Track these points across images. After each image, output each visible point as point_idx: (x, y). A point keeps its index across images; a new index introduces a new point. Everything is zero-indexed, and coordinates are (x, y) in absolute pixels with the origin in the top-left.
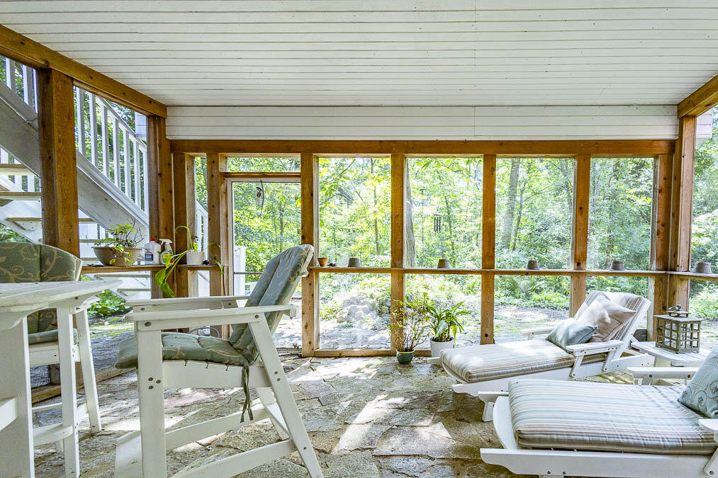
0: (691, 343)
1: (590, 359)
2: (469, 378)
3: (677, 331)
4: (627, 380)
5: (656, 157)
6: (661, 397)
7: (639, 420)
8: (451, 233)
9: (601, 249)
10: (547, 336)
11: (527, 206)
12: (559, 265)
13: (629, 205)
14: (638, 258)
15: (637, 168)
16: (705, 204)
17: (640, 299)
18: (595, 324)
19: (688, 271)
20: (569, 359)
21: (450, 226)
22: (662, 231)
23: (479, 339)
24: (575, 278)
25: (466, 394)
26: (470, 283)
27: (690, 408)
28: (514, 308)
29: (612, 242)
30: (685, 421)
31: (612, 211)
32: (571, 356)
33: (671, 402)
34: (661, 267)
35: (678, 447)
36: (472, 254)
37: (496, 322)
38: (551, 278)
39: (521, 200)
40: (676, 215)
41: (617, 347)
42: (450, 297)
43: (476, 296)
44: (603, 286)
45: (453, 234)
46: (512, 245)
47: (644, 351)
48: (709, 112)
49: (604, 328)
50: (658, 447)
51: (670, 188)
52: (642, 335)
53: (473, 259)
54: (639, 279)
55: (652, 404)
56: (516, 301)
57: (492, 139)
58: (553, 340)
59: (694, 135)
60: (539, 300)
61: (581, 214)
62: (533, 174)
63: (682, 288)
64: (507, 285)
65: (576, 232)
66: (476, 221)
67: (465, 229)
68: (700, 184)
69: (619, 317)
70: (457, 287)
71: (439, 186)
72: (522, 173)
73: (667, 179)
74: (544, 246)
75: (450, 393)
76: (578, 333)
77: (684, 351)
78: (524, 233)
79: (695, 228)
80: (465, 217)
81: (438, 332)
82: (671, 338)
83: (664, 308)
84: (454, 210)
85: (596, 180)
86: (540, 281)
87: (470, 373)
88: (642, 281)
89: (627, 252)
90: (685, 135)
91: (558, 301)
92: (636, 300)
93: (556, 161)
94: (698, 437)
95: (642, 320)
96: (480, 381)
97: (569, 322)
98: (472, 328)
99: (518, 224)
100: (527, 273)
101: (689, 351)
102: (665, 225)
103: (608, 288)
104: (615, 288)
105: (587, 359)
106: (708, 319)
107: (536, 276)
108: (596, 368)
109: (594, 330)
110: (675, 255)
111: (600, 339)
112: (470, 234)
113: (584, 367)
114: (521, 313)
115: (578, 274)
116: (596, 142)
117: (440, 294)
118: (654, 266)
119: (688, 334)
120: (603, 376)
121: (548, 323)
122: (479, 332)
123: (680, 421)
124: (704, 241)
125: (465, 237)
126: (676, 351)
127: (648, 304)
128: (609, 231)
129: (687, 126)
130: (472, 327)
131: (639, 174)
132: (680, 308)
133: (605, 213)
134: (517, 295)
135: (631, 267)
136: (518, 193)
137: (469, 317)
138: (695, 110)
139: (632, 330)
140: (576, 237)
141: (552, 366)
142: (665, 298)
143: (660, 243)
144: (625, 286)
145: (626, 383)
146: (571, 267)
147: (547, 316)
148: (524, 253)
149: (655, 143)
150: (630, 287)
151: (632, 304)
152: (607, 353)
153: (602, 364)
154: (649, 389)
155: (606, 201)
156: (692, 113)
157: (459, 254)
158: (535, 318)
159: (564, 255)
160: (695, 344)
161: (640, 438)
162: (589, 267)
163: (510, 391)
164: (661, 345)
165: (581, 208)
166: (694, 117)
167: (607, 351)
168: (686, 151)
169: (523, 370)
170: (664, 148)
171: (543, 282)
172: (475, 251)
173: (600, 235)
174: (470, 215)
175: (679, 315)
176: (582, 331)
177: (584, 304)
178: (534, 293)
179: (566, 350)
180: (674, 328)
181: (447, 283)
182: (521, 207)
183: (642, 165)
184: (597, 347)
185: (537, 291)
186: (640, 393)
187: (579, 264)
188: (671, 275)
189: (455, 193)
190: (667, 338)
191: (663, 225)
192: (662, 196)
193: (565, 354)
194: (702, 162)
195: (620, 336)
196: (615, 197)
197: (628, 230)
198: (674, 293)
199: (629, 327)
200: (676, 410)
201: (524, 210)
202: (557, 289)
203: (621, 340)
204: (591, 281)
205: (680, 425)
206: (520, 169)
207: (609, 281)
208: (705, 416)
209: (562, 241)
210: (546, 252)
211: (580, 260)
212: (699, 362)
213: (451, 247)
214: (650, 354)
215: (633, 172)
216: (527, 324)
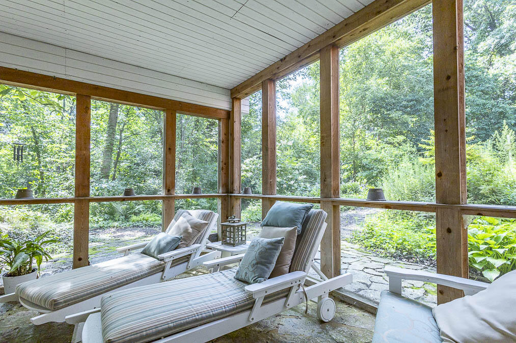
0: (242, 238)
1: (177, 262)
2: (55, 305)
3: (233, 232)
4: (205, 271)
5: (219, 120)
6: (224, 278)
7: (210, 298)
8: (40, 163)
9: (187, 180)
10: (142, 249)
11: (126, 144)
12: (155, 192)
13: (205, 149)
14: (212, 186)
15: (210, 125)
16: (249, 152)
17: (212, 213)
18: (181, 235)
19: (240, 193)
20: (160, 265)
21: (39, 156)
22: (224, 168)
23: (71, 265)
24: (166, 202)
25: (52, 322)
26: (64, 211)
27: (241, 281)
28: (113, 230)
29: (195, 174)
30: (238, 290)
31: (195, 152)
32: (162, 262)
33: (230, 280)
34: (225, 191)
35: (234, 309)
36: (67, 184)
37: (91, 245)
38: (148, 202)
39: (121, 138)
40: (232, 158)
41: (197, 249)
42: (34, 228)
43: (70, 223)
44: (189, 206)
45: (42, 164)
46: (111, 174)
47: (215, 249)
48: (247, 98)
49: (187, 237)
50: (222, 313)
51: (228, 140)
52: (214, 238)
53: (68, 188)
54: (214, 199)
55: (218, 284)
56: (116, 224)
57: (85, 81)
58: (147, 252)
59: (240, 110)
60: (138, 221)
61: (170, 153)
62: (132, 118)
63: (238, 204)
64: (107, 210)
65: (166, 167)
66: (71, 152)
67: (57, 160)
68: (246, 140)
69: (198, 228)
70: (45, 216)
71: (23, 115)
72: (121, 116)
73: (226, 134)
74: (143, 177)
75: (31, 327)
76: (168, 244)
77: (238, 245)
78: (124, 165)
79: (243, 166)
80: (58, 149)
81: (14, 267)
82: (230, 237)
83: (227, 218)
84: (44, 142)
85: (183, 130)
86: (139, 205)
87: (55, 301)
88: (215, 201)
89: (205, 181)
90: (236, 109)
91: (154, 220)
92: (209, 214)
93: (152, 112)
94: (245, 299)
95: (214, 228)
96: (69, 305)
97: (161, 235)
98: (64, 255)
99: (118, 158)
100: (123, 200)
101: (241, 244)
102: (226, 164)
103: (193, 207)
104: (197, 206)
105: (175, 263)
106: (253, 222)
107: (134, 201)
108: (182, 267)
109: (180, 239)
110: (232, 183)
111: (185, 246)
112: (64, 165)
113: (173, 269)
114: (119, 234)
115: (169, 198)
116: (180, 103)
117: (22, 225)
118: (221, 191)
119: (240, 233)
120: (188, 273)
121: (145, 239)
122: (72, 257)
123: (235, 291)
124: (249, 175)
125: (58, 168)
126: (233, 245)
127: (217, 216)
128: (193, 167)
129: (236, 104)
130: (64, 253)
131: (212, 130)
132: (235, 217)
133: (190, 154)
134: (117, 219)
135: (208, 191)
136: (118, 132)
137: (62, 244)
138: (240, 96)
139: (207, 236)
140: (166, 170)
141: (146, 274)
142: (227, 211)
143: (224, 175)
144: (204, 205)
145: (204, 273)
146: (162, 193)
147: (144, 233)
148: (124, 182)
149: (219, 111)
150: (208, 205)
151: (207, 217)
152: (190, 255)
153: (186, 263)
154: (217, 275)
155: (190, 145)
156: (238, 97)
157: (51, 183)
158: (133, 237)
159: (159, 184)
160: (244, 239)
161: (210, 311)
162: (178, 192)
163: (102, 306)
164: (225, 243)
165: (170, 149)
166: (239, 99)
167: (190, 253)
168: (236, 119)
169: (118, 284)
170: (223, 115)
171: (142, 206)
172: (70, 181)
173: (187, 169)
174: (64, 147)
175: (234, 221)
176: (170, 242)
177: (173, 220)
178: (133, 215)
179: (158, 259)
180: (232, 230)
181: (31, 213)
182: (120, 143)
183: (213, 124)
184: (182, 251)
185: (136, 214)
186: (211, 279)
187: (169, 191)
188: (231, 196)
189: (46, 125)
190: (228, 237)
191: (225, 164)
192: (224, 145)
193: (157, 262)
194: (247, 127)
195: (199, 241)
196: (196, 143)
197: (206, 166)
198: (233, 208)
199: (205, 233)
200: (233, 285)
201: (123, 147)
202: (154, 210)
203: (200, 243)
204: (181, 203)
205: (235, 294)
206: (119, 113)
207: (194, 202)
208: (248, 283)
209: (157, 173)
210: (145, 181)
211: (169, 187)
212: (246, 250)
213: (39, 177)
214: (218, 250)
215: (207, 128)
216: (124, 243)
